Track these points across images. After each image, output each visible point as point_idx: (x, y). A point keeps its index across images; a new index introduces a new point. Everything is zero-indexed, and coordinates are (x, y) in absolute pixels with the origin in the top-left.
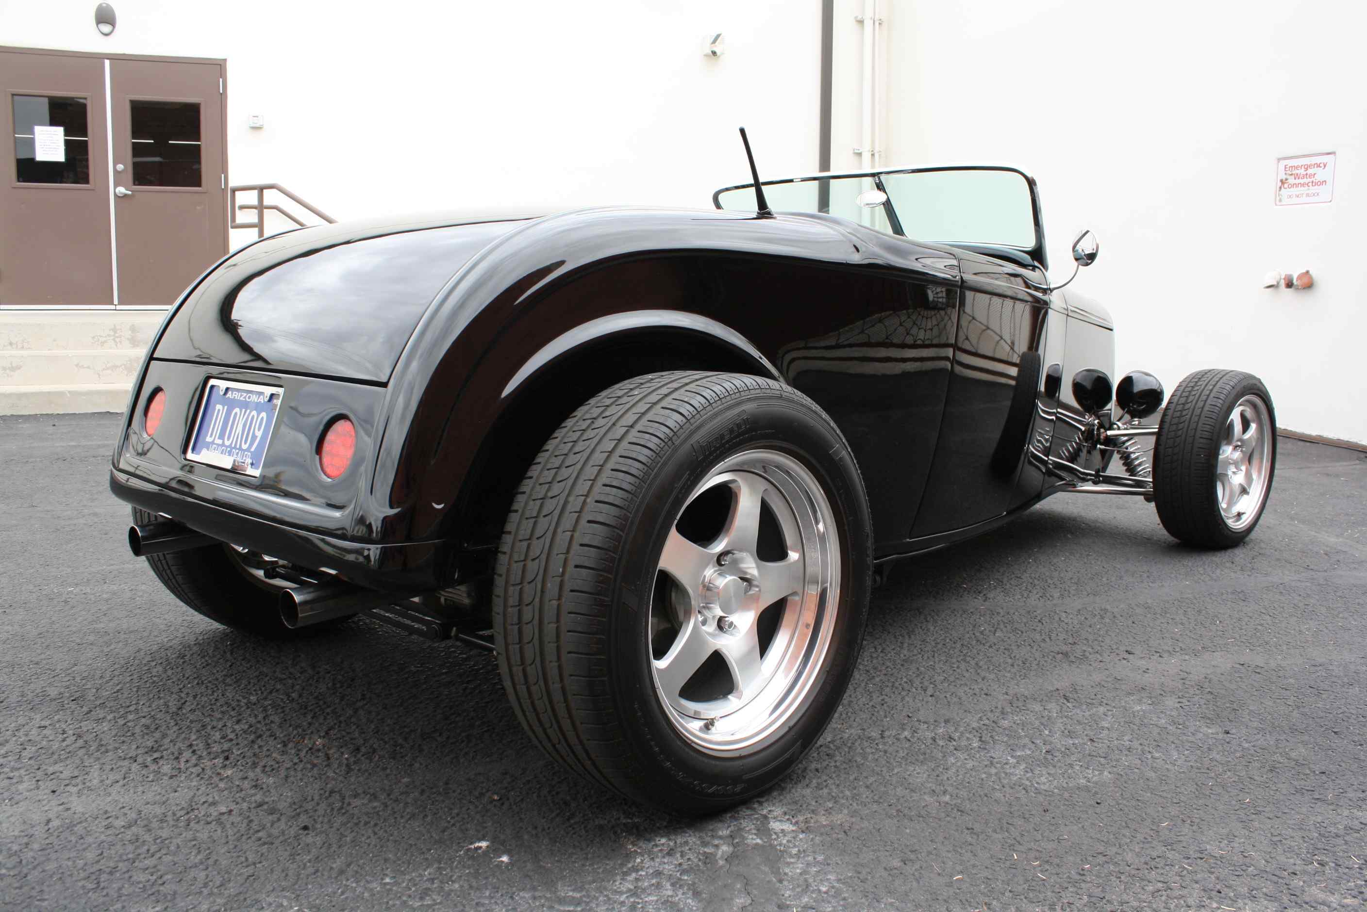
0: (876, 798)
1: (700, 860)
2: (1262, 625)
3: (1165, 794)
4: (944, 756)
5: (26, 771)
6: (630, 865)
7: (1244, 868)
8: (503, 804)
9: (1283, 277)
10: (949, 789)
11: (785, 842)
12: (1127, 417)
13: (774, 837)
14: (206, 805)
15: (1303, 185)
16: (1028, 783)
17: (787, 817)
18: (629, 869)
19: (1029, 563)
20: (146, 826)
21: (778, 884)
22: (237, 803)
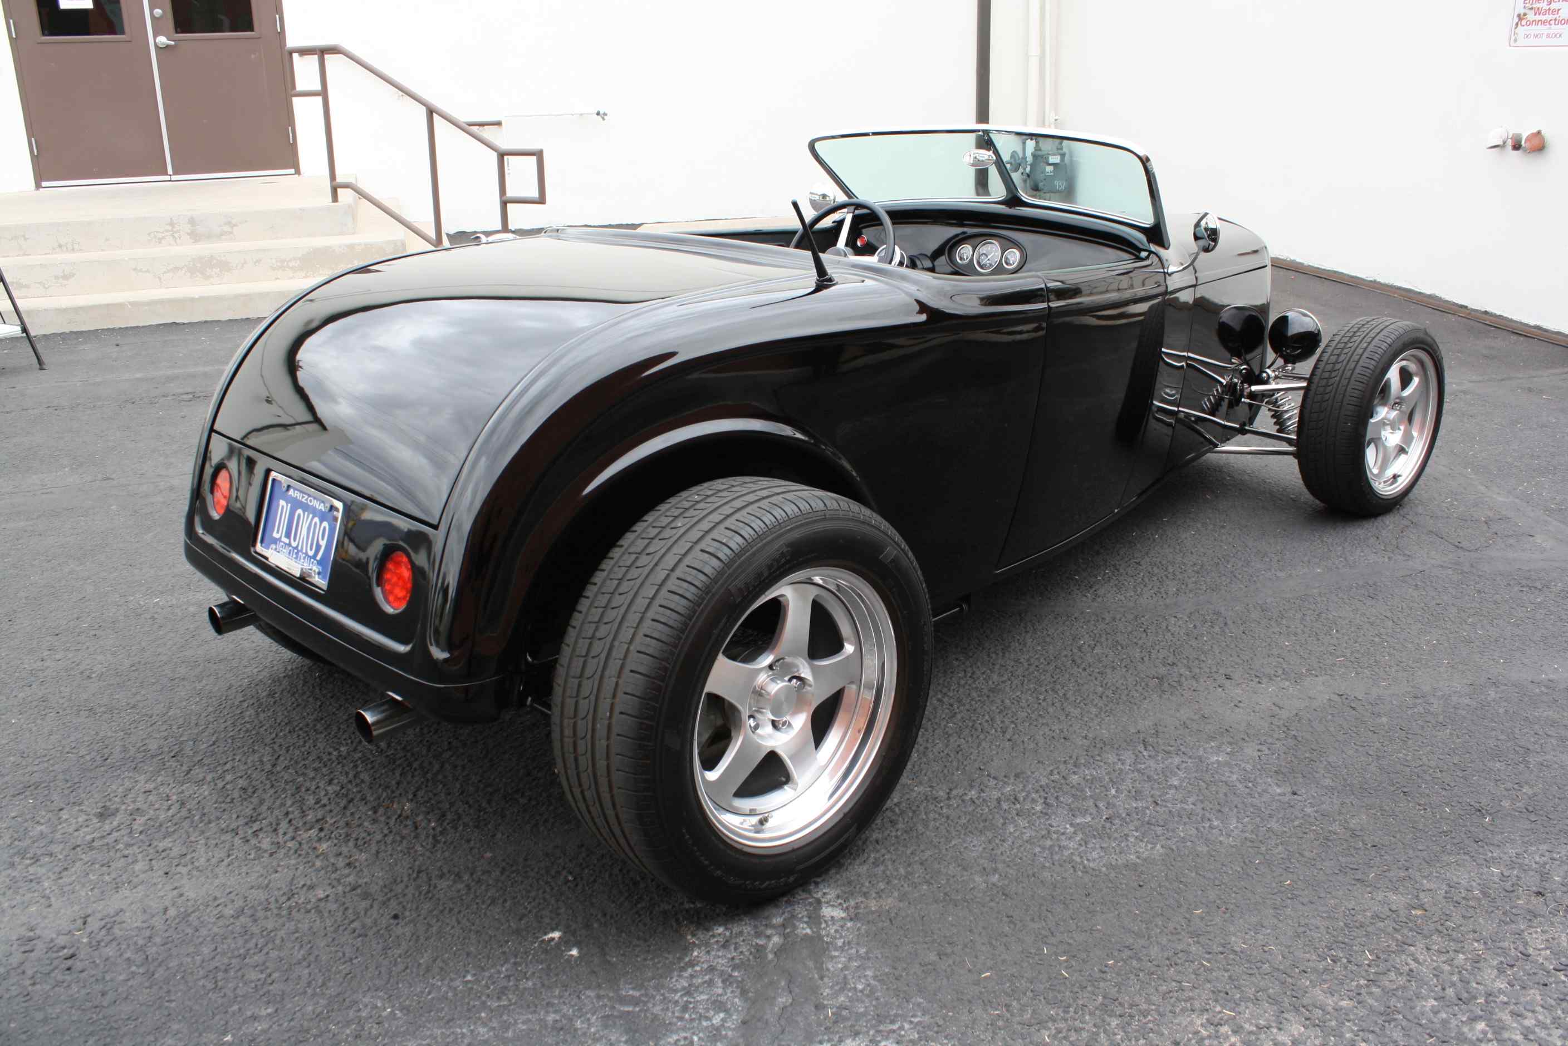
0: (927, 877)
1: (751, 953)
2: (1379, 635)
3: (1209, 875)
4: (1004, 824)
5: (139, 847)
6: (687, 959)
7: (1259, 964)
8: (577, 885)
9: (1510, 136)
10: (1000, 866)
11: (832, 931)
12: (1280, 362)
13: (823, 925)
14: (305, 888)
15: (1544, 22)
16: (1078, 859)
17: (839, 901)
18: (686, 964)
19: (1154, 540)
20: (252, 915)
21: (820, 982)
22: (333, 887)
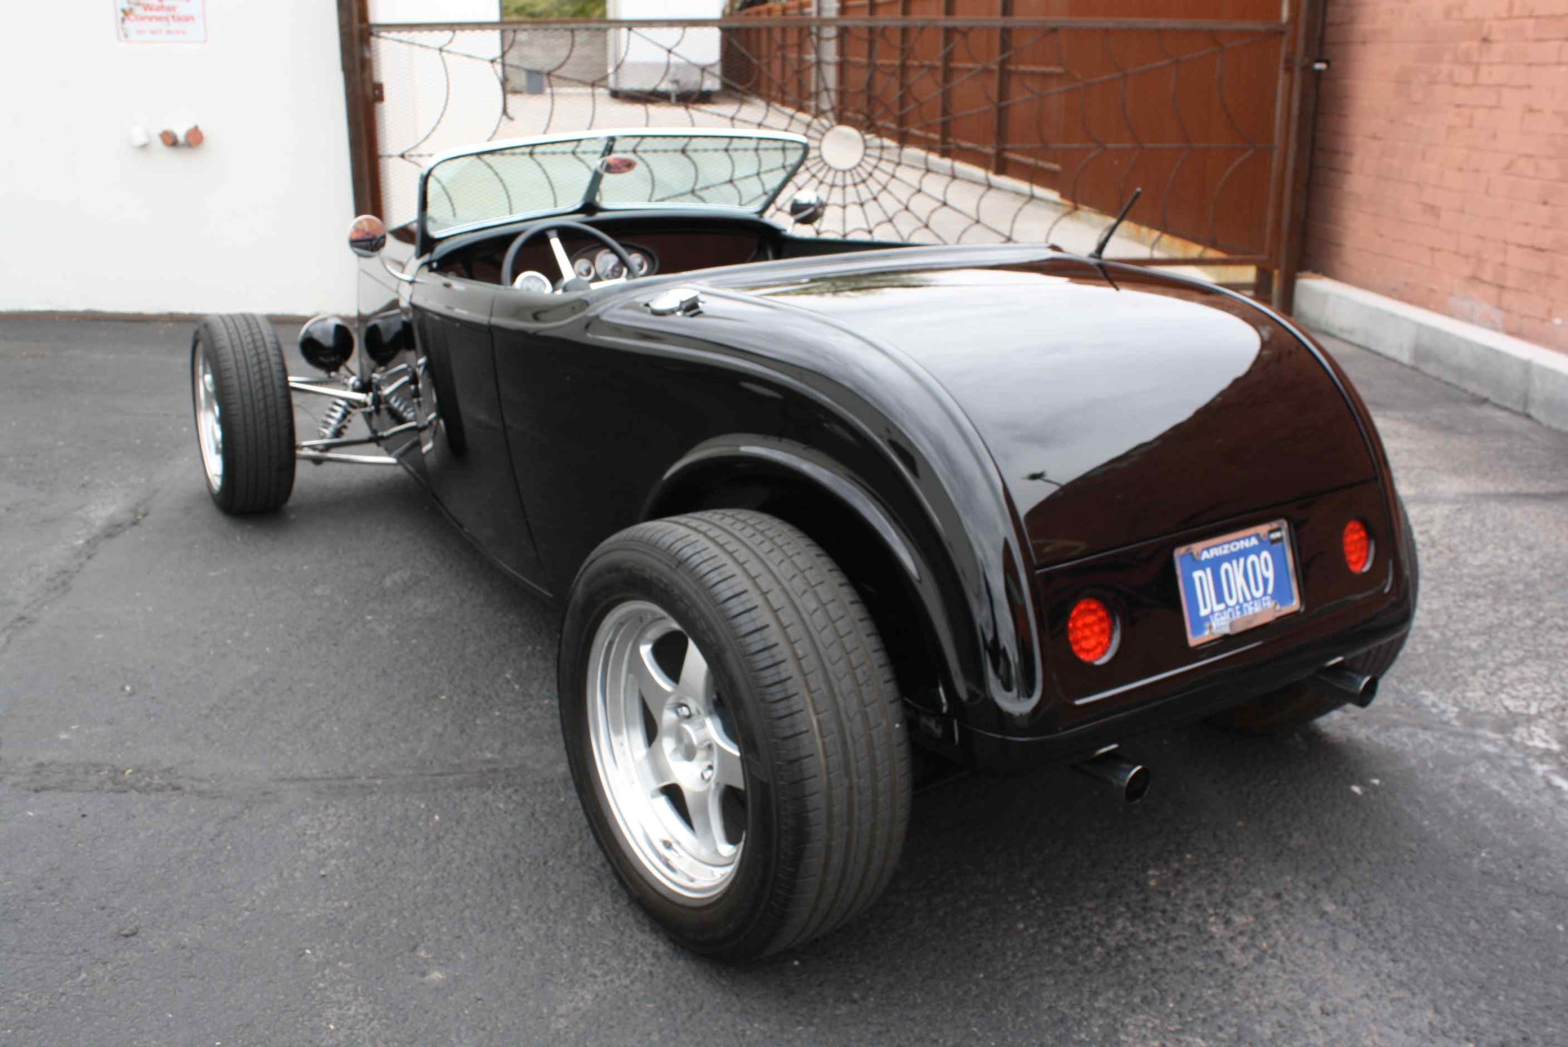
15: (159, 19)
